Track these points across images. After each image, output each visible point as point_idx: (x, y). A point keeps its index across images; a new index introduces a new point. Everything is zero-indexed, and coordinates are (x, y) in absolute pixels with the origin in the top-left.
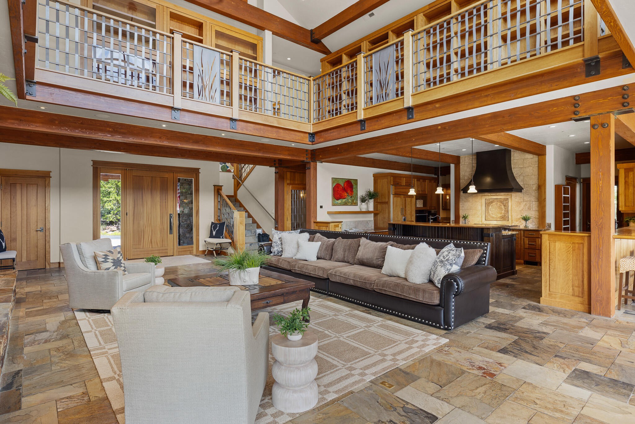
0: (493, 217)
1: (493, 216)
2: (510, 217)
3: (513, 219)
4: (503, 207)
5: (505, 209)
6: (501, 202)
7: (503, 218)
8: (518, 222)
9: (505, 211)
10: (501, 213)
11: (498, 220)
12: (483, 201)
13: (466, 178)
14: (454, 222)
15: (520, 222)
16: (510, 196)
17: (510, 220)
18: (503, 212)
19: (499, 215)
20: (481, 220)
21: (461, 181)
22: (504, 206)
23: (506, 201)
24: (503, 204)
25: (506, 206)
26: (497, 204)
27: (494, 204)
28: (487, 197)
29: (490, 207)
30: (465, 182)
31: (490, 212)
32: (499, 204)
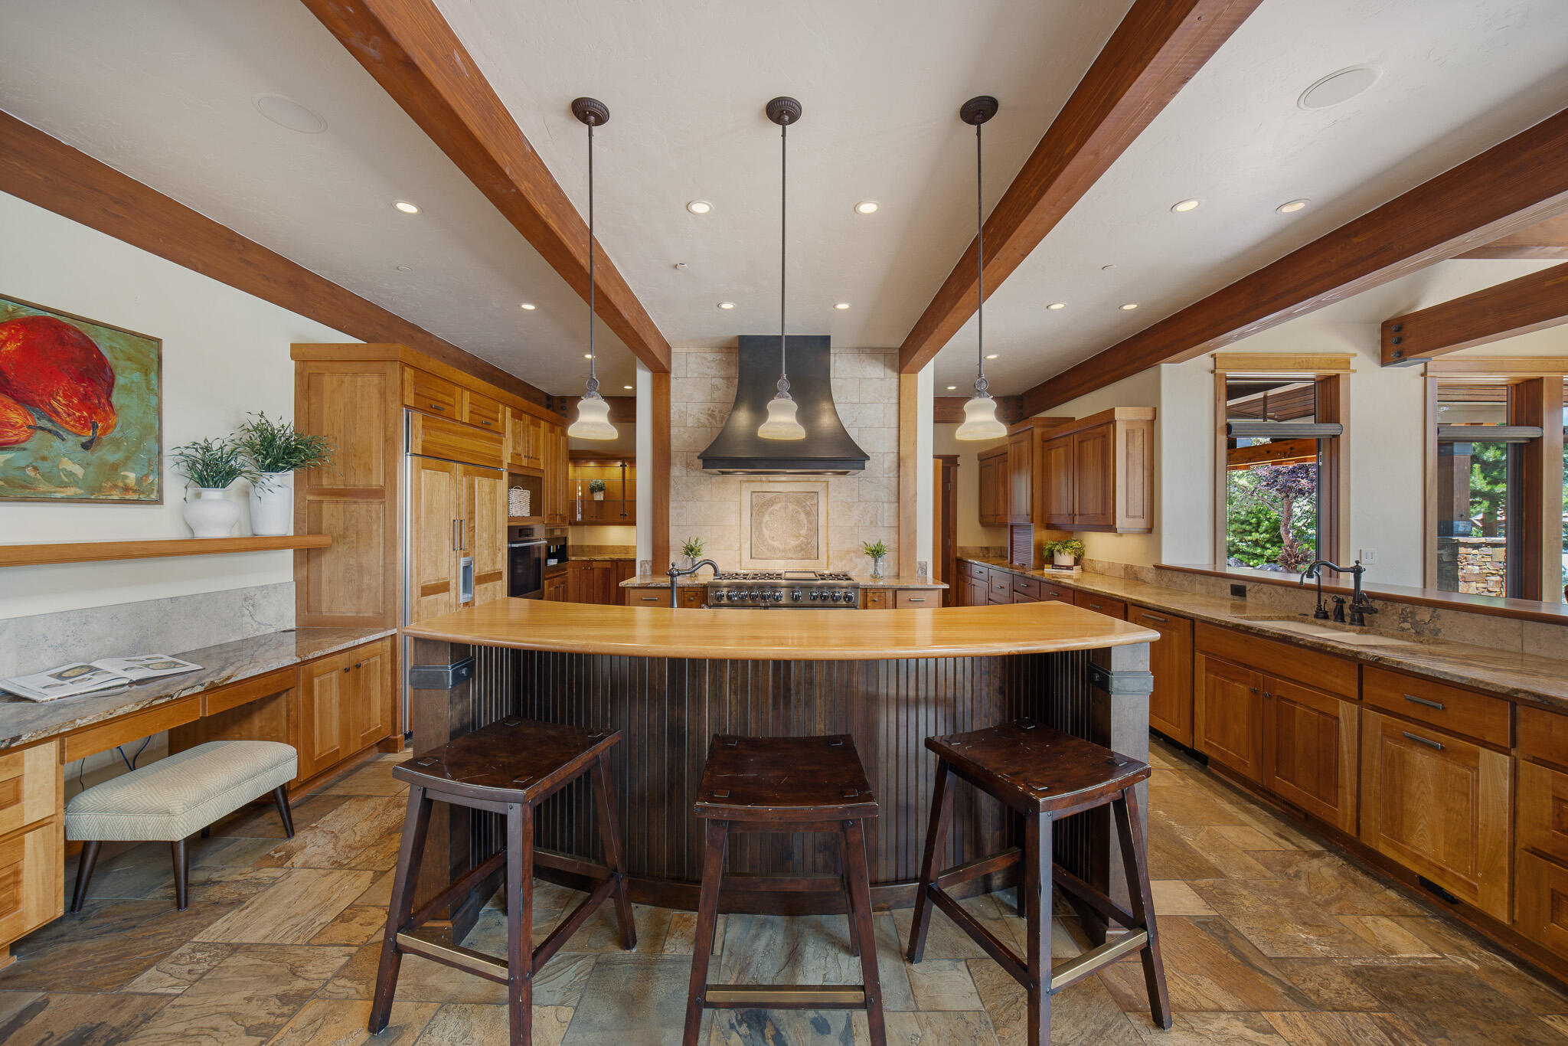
0: (774, 549)
1: (776, 544)
2: (822, 548)
3: (831, 553)
4: (803, 517)
5: (810, 523)
6: (798, 502)
7: (802, 550)
8: (844, 562)
9: (809, 529)
10: (798, 536)
11: (791, 556)
12: (746, 498)
13: (690, 422)
14: (648, 567)
15: (851, 560)
16: (824, 484)
17: (823, 557)
18: (803, 532)
19: (793, 542)
20: (738, 559)
21: (674, 431)
22: (808, 514)
23: (812, 498)
24: (804, 507)
25: (812, 515)
26: (786, 508)
27: (777, 507)
28: (757, 487)
29: (767, 518)
30: (686, 436)
31: (766, 532)
32: (791, 507)
